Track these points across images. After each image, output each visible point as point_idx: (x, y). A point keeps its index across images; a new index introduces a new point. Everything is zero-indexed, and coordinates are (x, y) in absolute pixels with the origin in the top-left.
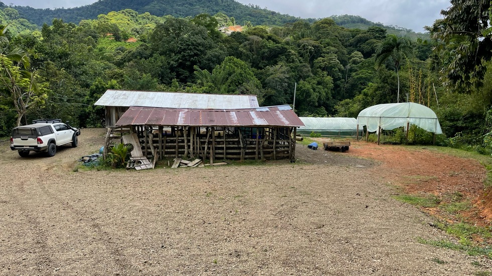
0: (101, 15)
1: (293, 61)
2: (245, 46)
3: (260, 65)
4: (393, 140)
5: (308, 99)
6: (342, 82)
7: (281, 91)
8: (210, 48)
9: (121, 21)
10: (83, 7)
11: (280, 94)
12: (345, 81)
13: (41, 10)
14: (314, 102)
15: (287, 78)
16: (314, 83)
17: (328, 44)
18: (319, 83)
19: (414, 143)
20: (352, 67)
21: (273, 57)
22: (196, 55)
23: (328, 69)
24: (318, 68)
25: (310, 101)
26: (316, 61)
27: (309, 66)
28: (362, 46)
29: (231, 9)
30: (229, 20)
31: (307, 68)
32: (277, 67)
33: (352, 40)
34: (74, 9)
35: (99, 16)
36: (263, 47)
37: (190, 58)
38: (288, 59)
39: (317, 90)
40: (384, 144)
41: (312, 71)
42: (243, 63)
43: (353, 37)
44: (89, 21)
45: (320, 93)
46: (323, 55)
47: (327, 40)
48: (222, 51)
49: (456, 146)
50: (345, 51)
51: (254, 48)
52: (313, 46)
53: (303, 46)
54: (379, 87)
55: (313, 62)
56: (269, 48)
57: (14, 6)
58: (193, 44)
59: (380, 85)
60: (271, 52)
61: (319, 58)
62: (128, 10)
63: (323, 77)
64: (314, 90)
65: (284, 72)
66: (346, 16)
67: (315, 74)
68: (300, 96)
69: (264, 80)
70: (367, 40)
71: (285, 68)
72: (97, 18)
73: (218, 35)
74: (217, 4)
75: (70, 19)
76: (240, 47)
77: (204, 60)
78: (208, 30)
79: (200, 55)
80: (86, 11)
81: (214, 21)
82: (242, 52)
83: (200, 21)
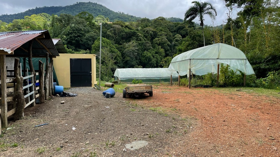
0: (26, 16)
1: (140, 40)
2: (111, 31)
3: (121, 42)
4: (204, 83)
5: (150, 63)
6: (170, 52)
7: (133, 58)
8: (88, 32)
9: (39, 20)
10: (19, 14)
11: (132, 59)
12: (172, 52)
14: (153, 64)
15: (136, 50)
16: (153, 53)
17: (161, 30)
18: (156, 53)
19: (224, 85)
20: (175, 44)
21: (128, 37)
22: (79, 36)
23: (161, 44)
24: (155, 44)
25: (151, 64)
26: (154, 40)
27: (150, 42)
28: (181, 31)
29: (108, 14)
30: (106, 19)
31: (149, 44)
32: (131, 43)
33: (175, 29)
34: (13, 15)
35: (25, 17)
36: (122, 31)
37: (75, 38)
38: (137, 39)
39: (155, 57)
40: (196, 87)
41: (152, 46)
42: (108, 41)
43: (176, 27)
44: (19, 20)
45: (157, 59)
46: (158, 36)
47: (161, 28)
48: (95, 34)
49: (270, 87)
50: (171, 34)
51: (117, 32)
52: (152, 31)
53: (146, 31)
54: (189, 44)
55: (152, 41)
56: (126, 32)
58: (77, 30)
59: (190, 42)
60: (127, 35)
61: (156, 38)
62: (44, 13)
63: (158, 49)
64: (153, 57)
65: (135, 46)
66: (172, 18)
67: (154, 47)
68: (145, 61)
69: (123, 51)
70: (184, 28)
71: (135, 44)
72: (24, 18)
73: (94, 25)
74: (99, 11)
75: (11, 21)
76: (108, 31)
77: (84, 39)
78: (87, 21)
79: (82, 36)
80: (21, 16)
81: (91, 16)
82: (109, 35)
83: (82, 16)
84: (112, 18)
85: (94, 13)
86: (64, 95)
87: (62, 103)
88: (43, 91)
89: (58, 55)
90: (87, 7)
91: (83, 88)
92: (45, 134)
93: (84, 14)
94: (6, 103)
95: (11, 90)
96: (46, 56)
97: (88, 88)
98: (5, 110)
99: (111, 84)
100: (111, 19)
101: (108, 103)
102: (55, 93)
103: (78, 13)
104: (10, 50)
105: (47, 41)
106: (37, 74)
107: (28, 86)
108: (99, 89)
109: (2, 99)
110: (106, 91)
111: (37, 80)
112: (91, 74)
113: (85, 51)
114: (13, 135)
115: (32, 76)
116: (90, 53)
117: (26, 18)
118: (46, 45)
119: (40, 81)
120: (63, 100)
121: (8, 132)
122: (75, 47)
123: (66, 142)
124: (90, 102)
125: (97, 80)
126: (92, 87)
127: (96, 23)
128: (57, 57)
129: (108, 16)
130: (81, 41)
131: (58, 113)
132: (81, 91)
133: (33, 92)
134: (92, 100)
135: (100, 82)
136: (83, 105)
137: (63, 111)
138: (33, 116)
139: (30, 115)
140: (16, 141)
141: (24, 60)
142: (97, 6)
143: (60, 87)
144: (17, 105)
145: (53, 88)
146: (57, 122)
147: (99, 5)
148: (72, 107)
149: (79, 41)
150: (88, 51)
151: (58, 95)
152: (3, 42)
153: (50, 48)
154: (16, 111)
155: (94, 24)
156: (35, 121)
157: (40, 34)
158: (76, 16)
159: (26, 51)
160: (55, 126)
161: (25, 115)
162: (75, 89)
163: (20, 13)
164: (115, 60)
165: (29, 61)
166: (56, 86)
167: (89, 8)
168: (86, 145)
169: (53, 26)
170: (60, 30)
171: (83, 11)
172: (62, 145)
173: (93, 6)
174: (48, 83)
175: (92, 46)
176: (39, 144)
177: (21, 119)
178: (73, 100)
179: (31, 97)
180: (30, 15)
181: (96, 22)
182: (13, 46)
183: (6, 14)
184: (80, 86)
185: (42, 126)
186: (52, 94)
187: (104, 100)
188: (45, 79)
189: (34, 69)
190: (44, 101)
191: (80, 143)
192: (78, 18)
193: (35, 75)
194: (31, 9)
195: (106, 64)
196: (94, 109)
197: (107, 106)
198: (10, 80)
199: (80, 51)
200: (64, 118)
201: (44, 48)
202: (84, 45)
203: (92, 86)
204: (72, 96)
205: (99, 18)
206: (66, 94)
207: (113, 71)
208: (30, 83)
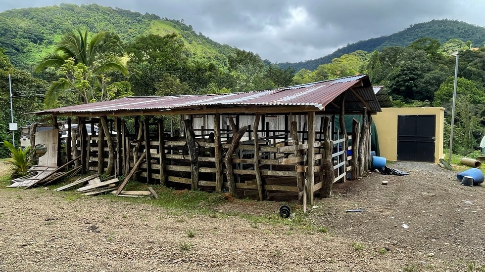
0: (335, 59)
2: (475, 64)
8: (429, 70)
9: (351, 61)
13: (296, 63)
22: (411, 79)
29: (469, 35)
30: (464, 45)
34: (318, 60)
35: (333, 60)
37: (405, 83)
42: (469, 82)
44: (325, 65)
48: (443, 73)
57: (278, 63)
58: (408, 69)
62: (358, 51)
72: (331, 62)
73: (440, 57)
74: (452, 32)
75: (315, 68)
76: (468, 65)
77: (421, 83)
78: (428, 53)
79: (417, 79)
80: (328, 59)
81: (435, 44)
82: (471, 71)
83: (419, 45)
84: (479, 41)
85: (441, 37)
86: (386, 171)
87: (383, 184)
88: (357, 163)
89: (380, 111)
90: (428, 30)
91: (419, 163)
92: (361, 224)
93: (422, 43)
94: (313, 174)
95: (319, 157)
96: (362, 112)
97: (427, 164)
98: (311, 183)
99: (474, 161)
100: (476, 43)
101: (467, 194)
102: (373, 167)
103: (412, 42)
104: (321, 105)
105: (366, 91)
106: (350, 137)
107: (339, 153)
108: (448, 168)
109: (309, 168)
110: (464, 173)
111: (349, 145)
112: (435, 140)
113: (421, 103)
114: (320, 216)
115: (344, 140)
116: (431, 105)
117: (335, 61)
118: (363, 96)
119: (353, 148)
120: (385, 179)
121: (314, 211)
122: (404, 96)
123: (394, 244)
124: (432, 188)
125: (444, 153)
126: (436, 164)
127: (445, 54)
128: (377, 113)
129: (471, 38)
130: (416, 86)
131: (378, 197)
132: (415, 169)
133: (344, 163)
134: (436, 184)
135: (451, 156)
136: (419, 192)
137: (386, 196)
138: (344, 196)
139: (340, 194)
140: (324, 225)
141: (333, 118)
142: (447, 24)
143: (381, 160)
144: (325, 178)
145: (370, 159)
146: (377, 211)
147: (451, 21)
148: (401, 192)
149: (412, 87)
150: (427, 102)
151: (377, 170)
152: (312, 96)
153: (369, 101)
154: (323, 185)
155: (440, 55)
156: (347, 203)
157: (358, 81)
158: (409, 47)
159: (336, 106)
160: (374, 217)
161: (333, 192)
162: (404, 164)
163: (327, 55)
164: (481, 117)
165: (341, 120)
166: (375, 157)
167: (431, 31)
168: (428, 257)
169: (373, 68)
170: (380, 73)
171: (421, 37)
172: (387, 247)
173: (440, 26)
174: (363, 151)
175: (435, 93)
176: (354, 237)
177: (329, 197)
178: (401, 181)
179: (341, 170)
180: (339, 57)
181: (444, 51)
182: (325, 100)
183: (310, 60)
184: (414, 160)
185: (357, 213)
186: (369, 169)
187: (459, 188)
188: (360, 145)
189: (347, 131)
190: (357, 177)
191: (418, 252)
192: (412, 50)
193: (347, 139)
194: (341, 47)
195: (461, 125)
196: (440, 202)
197: (467, 200)
198: (318, 144)
199: (413, 103)
200: (388, 206)
201: (360, 101)
202: (421, 94)
203: (435, 161)
204: (400, 175)
205: (451, 44)
206: (390, 170)
207: (476, 138)
208: (340, 150)
